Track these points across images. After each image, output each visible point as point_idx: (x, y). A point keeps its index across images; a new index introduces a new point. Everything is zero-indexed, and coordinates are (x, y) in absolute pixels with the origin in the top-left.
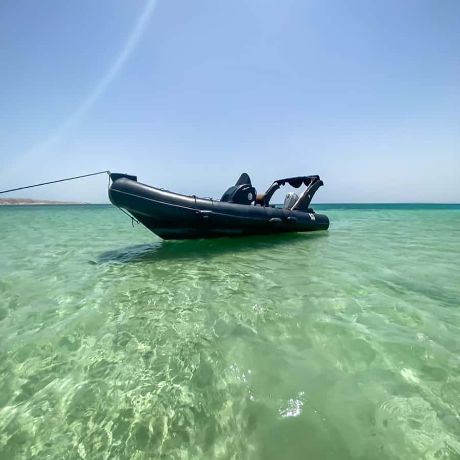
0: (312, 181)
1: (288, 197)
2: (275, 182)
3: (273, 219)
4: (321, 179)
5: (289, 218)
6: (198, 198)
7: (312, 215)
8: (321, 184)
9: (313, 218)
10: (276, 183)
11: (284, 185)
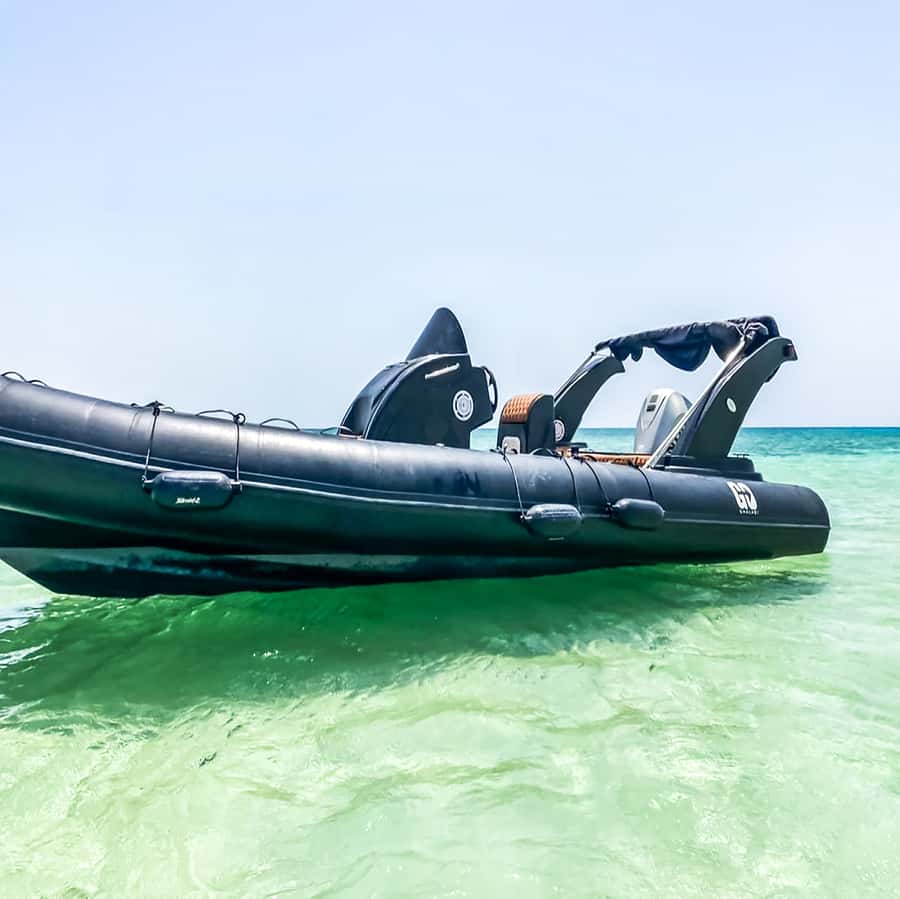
0: (742, 343)
1: (651, 409)
2: (599, 347)
3: (539, 509)
4: (783, 334)
5: (624, 502)
6: (172, 414)
7: (742, 486)
8: (787, 351)
9: (748, 504)
10: (606, 352)
11: (637, 356)
